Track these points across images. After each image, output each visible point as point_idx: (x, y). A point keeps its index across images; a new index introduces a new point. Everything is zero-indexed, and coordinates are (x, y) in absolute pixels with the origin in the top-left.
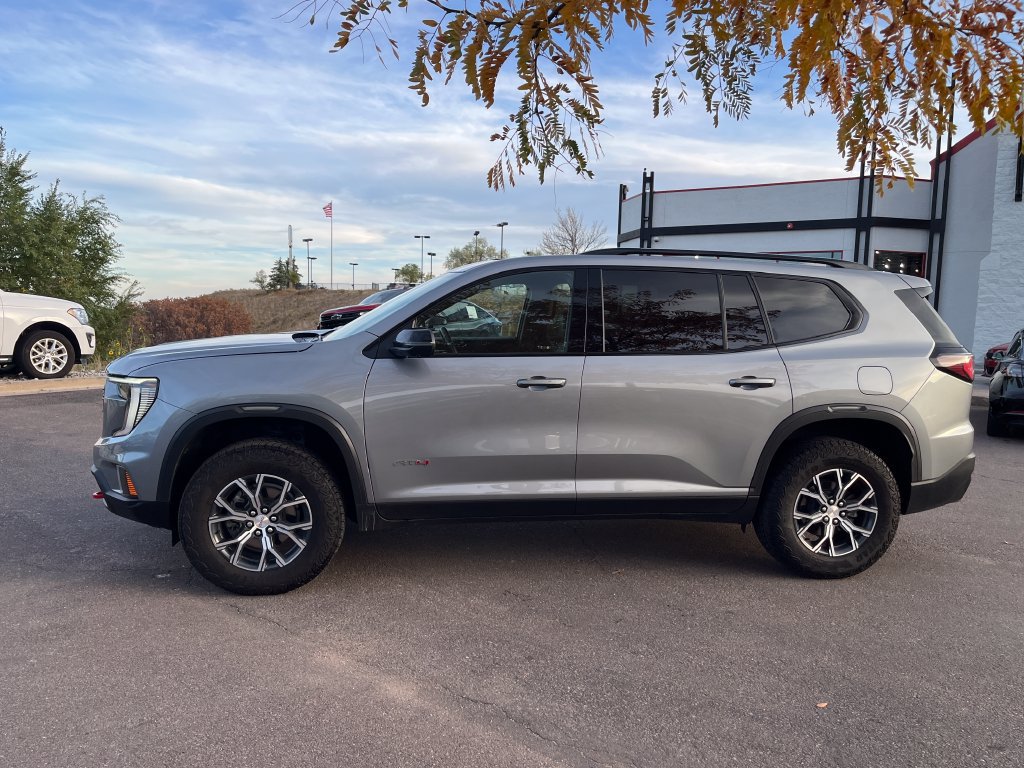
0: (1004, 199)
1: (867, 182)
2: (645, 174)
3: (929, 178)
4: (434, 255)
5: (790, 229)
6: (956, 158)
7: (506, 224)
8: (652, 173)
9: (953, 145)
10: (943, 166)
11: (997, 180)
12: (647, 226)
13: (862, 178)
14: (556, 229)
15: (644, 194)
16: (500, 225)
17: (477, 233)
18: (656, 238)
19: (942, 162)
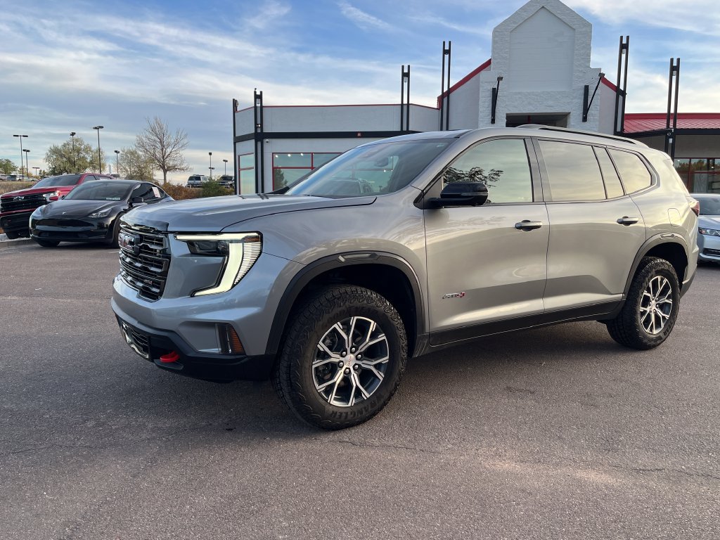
0: (486, 122)
1: (405, 108)
2: (255, 92)
3: (436, 107)
4: (28, 151)
5: (359, 137)
6: (452, 95)
7: (102, 127)
8: (261, 92)
9: (450, 87)
10: (445, 100)
11: (481, 110)
12: (259, 131)
13: (402, 105)
14: (147, 133)
15: (255, 107)
16: (96, 128)
17: (73, 134)
18: (267, 140)
19: (444, 98)
